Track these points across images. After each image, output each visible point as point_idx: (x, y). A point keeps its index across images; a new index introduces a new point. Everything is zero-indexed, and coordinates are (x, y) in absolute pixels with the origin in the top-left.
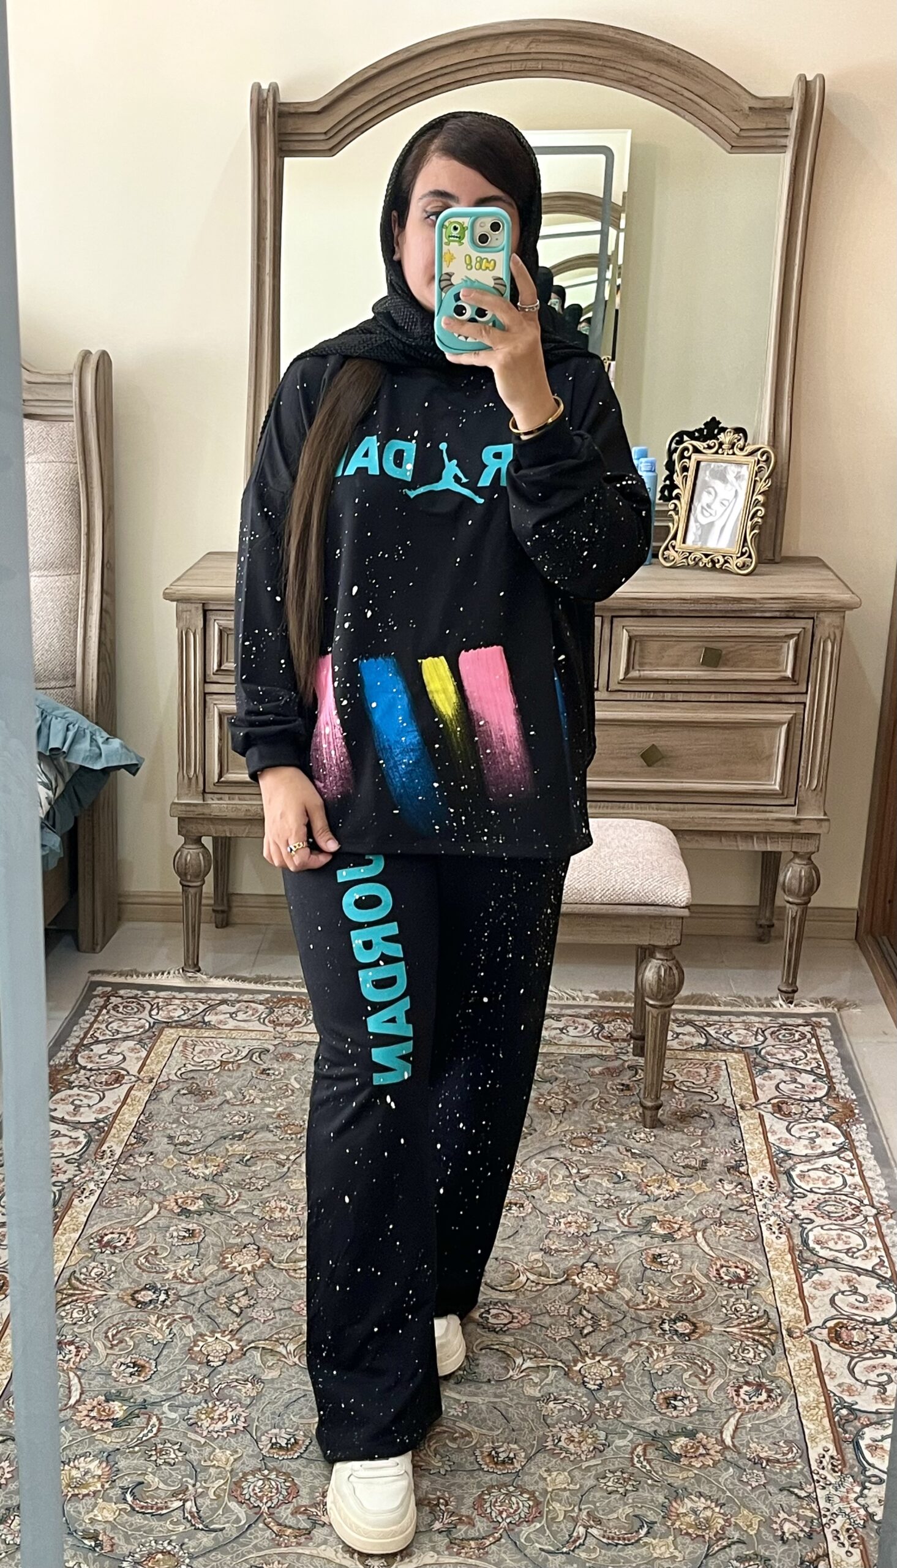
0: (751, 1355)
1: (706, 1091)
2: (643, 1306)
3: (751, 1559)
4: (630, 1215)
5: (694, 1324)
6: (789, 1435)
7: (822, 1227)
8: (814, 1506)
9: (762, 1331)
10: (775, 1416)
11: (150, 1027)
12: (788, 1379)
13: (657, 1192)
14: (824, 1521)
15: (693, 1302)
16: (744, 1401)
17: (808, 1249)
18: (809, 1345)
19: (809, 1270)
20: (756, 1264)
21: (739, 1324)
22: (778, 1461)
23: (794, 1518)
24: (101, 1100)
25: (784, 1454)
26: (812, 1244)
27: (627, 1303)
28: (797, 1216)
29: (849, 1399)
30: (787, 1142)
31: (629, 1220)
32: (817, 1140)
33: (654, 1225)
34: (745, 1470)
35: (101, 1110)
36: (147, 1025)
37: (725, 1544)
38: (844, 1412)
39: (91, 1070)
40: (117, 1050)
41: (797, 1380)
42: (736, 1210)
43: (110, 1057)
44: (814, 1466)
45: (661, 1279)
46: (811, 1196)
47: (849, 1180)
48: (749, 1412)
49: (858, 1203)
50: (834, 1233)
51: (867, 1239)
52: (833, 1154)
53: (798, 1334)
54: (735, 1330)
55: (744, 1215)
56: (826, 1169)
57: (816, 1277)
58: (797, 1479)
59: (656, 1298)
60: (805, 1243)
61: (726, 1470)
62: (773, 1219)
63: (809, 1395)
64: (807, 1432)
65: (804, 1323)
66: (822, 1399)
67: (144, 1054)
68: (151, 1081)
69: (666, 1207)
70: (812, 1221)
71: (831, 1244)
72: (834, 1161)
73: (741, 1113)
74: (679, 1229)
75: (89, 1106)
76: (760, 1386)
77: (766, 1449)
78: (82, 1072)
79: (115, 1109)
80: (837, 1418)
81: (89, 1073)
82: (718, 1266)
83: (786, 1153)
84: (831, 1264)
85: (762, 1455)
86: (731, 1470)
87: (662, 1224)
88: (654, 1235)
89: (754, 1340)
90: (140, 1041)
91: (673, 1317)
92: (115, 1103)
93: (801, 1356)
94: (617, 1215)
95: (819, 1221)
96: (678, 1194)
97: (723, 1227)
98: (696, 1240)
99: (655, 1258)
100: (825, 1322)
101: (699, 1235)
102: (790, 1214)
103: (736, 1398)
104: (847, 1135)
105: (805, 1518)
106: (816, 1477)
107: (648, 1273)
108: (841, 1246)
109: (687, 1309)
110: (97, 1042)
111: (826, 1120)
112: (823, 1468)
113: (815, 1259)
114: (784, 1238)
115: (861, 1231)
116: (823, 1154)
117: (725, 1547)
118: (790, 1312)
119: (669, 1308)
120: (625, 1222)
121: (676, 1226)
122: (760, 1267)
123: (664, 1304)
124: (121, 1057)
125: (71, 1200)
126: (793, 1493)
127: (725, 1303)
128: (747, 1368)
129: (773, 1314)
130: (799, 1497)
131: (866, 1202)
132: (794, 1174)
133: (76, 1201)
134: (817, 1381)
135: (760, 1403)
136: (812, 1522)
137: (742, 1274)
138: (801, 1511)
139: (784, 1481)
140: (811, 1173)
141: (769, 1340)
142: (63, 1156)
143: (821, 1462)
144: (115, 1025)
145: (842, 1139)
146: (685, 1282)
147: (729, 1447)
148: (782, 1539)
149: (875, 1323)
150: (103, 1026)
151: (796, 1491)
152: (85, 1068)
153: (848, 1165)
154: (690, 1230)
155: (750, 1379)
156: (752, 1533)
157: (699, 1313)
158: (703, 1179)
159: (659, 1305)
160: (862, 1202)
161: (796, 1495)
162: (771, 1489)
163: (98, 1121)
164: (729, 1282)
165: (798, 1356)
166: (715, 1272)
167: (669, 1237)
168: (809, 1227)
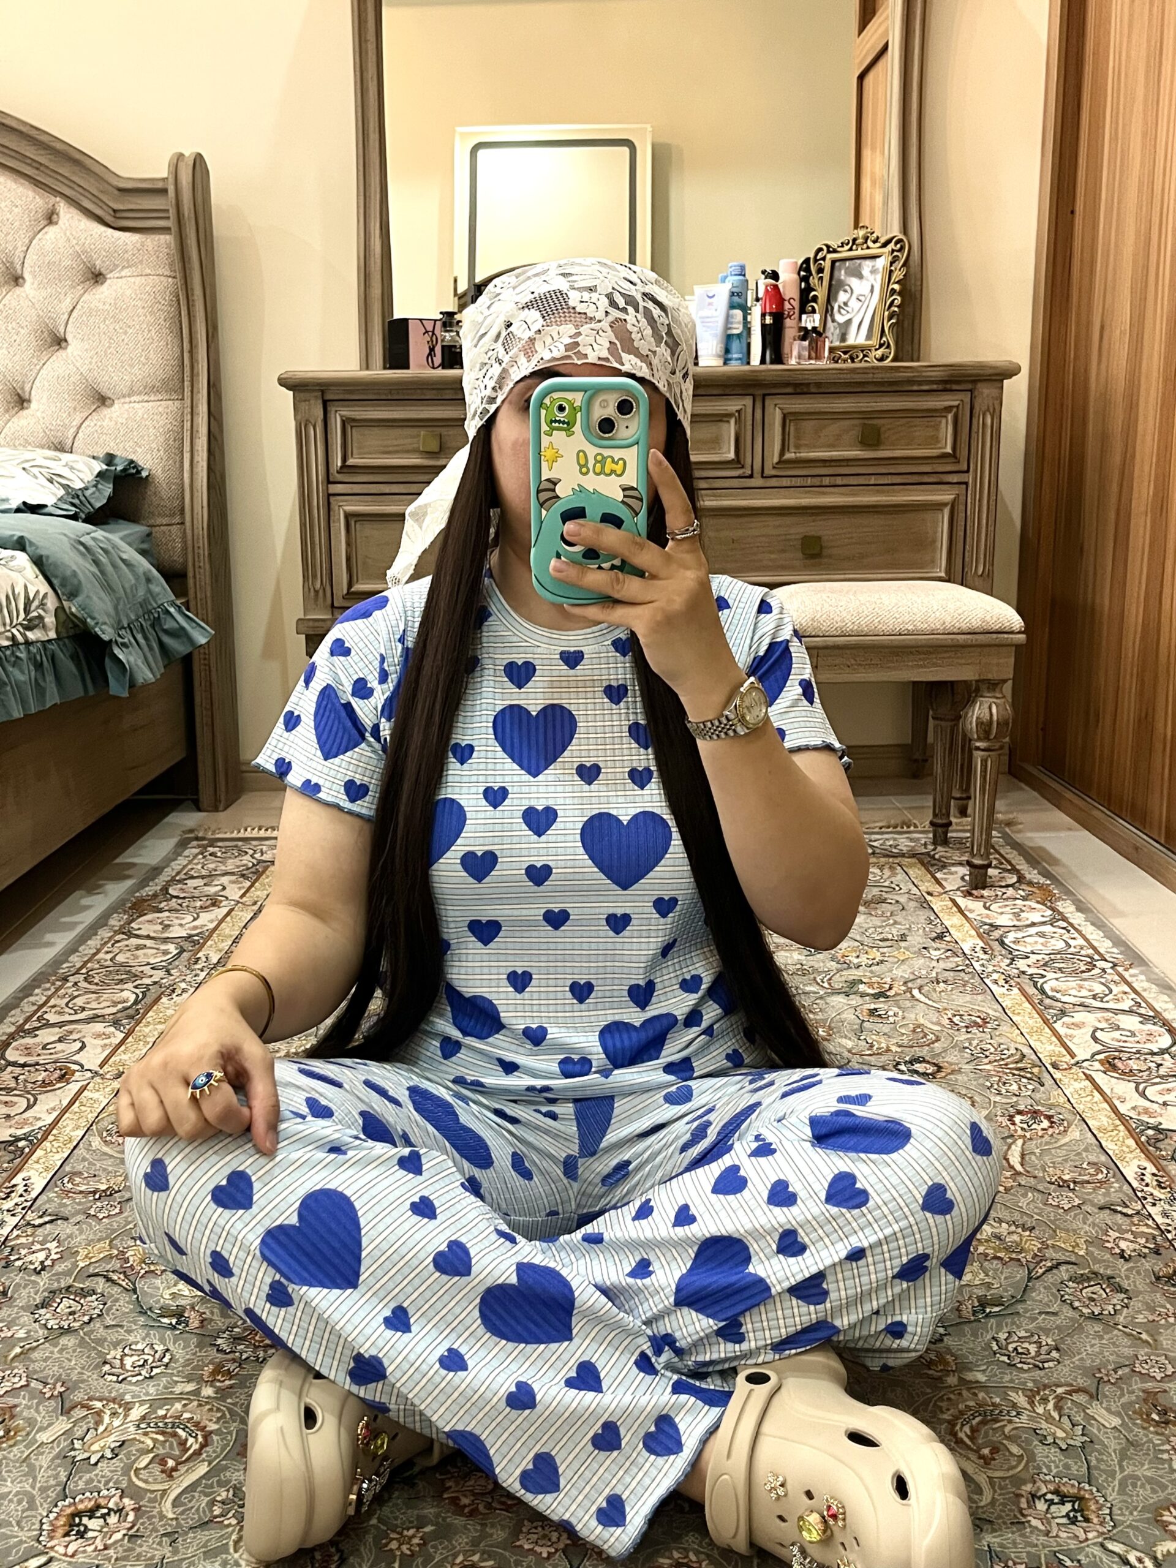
0: (1015, 1087)
1: (886, 884)
2: (868, 1052)
3: (1089, 1279)
4: (830, 979)
5: (935, 1065)
6: (1092, 1158)
7: (1057, 979)
8: (1150, 1222)
9: (1019, 1065)
10: (1067, 1140)
11: (254, 865)
12: (1070, 1107)
13: (856, 961)
14: (1170, 1236)
15: (928, 1045)
16: (1022, 1129)
17: (1048, 997)
18: (1081, 1075)
19: (1056, 1015)
20: (991, 1012)
21: (990, 1062)
22: (1088, 1182)
23: (1130, 1236)
24: (195, 919)
25: (1091, 1175)
26: (1050, 993)
27: (849, 1051)
28: (1023, 973)
29: (1151, 1121)
30: (988, 916)
31: (830, 984)
32: (1023, 915)
33: (862, 988)
34: (1050, 1194)
35: (195, 928)
36: (250, 865)
37: (1049, 1264)
38: (1150, 1132)
39: (184, 898)
40: (216, 883)
41: (1080, 1108)
42: (952, 970)
43: (206, 888)
44: (1135, 1184)
45: (886, 1029)
46: (1034, 958)
47: (1072, 942)
48: (1031, 1139)
49: (1089, 960)
50: (1074, 984)
51: (1112, 986)
52: (1044, 923)
53: (1065, 1066)
54: (988, 1067)
55: (962, 974)
56: (1042, 935)
57: (1065, 1019)
58: (1115, 1197)
59: (884, 1045)
60: (1043, 991)
61: (1025, 1195)
62: (995, 976)
63: (1100, 1119)
64: (1111, 1153)
65: (1068, 1057)
66: (1118, 1122)
67: (248, 884)
68: (255, 903)
69: (871, 972)
70: (1043, 976)
71: (1072, 992)
72: (1047, 929)
73: (929, 898)
74: (890, 988)
75: (181, 925)
76: (1035, 1115)
77: (1066, 1171)
78: (174, 900)
79: (212, 926)
80: (1143, 1139)
81: (180, 901)
82: (950, 1016)
83: (991, 925)
84: (1081, 1008)
85: (1066, 1177)
86: (1030, 1195)
87: (870, 985)
88: (863, 995)
89: (1014, 1075)
90: (243, 876)
91: (907, 1059)
92: (212, 921)
93: (1077, 1085)
94: (815, 979)
95: (1050, 975)
96: (882, 962)
97: (942, 985)
98: (913, 996)
99: (872, 1012)
100: (1093, 1056)
101: (916, 992)
102: (1016, 971)
103: (1012, 1127)
104: (1053, 909)
105: (1143, 1234)
106: (1139, 1194)
107: (865, 1024)
108: (1084, 993)
109: (924, 1052)
110: (192, 877)
111: (1024, 899)
112: (1147, 1185)
113: (1060, 1005)
114: (1016, 990)
115: (1103, 980)
116: (1033, 924)
117: (1050, 1269)
118: (1048, 1048)
119: (902, 1052)
120: (826, 985)
121: (887, 986)
122: (997, 1014)
123: (894, 1048)
124: (220, 888)
125: (159, 998)
126: (1115, 1211)
127: (967, 1045)
128: (1015, 1099)
129: (1026, 1050)
130: (1126, 1215)
131: (1096, 957)
132: (1006, 941)
133: (164, 1000)
134: (1106, 1105)
135: (1043, 1129)
136: (1154, 1238)
137: (979, 1020)
138: (1134, 1228)
139: (1101, 1200)
140: (1026, 939)
141: (1031, 1073)
142: (148, 964)
143: (1143, 1180)
144: (212, 866)
145: (1049, 912)
146: (914, 1031)
147: (1020, 1173)
148: (1122, 1256)
149: (1153, 1054)
150: (199, 867)
151: (1119, 1209)
152: (177, 897)
153: (1064, 931)
154: (904, 988)
155: (1022, 1107)
156: (1081, 1253)
157: (939, 1055)
158: (907, 949)
159: (888, 1050)
160: (1092, 958)
161: (1121, 1212)
162: (1088, 1208)
163: (191, 936)
164: (967, 1027)
165: (1074, 1086)
166: (948, 1021)
167: (881, 995)
168: (1041, 981)
